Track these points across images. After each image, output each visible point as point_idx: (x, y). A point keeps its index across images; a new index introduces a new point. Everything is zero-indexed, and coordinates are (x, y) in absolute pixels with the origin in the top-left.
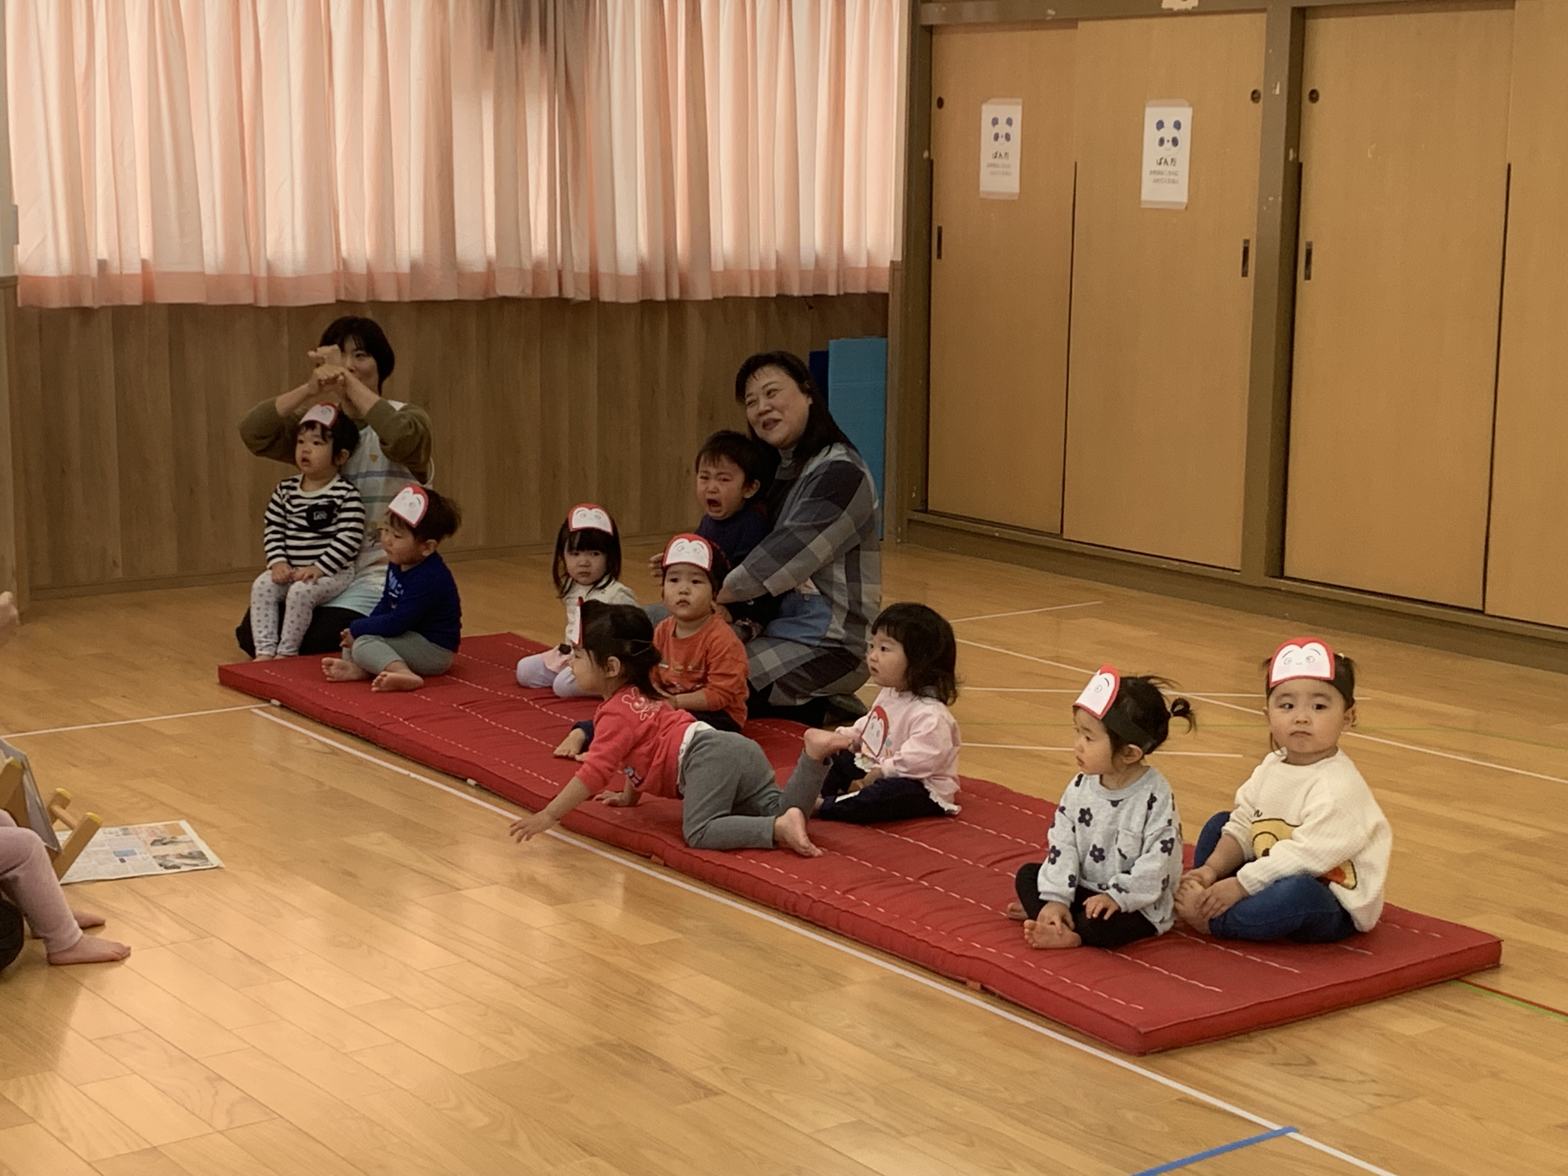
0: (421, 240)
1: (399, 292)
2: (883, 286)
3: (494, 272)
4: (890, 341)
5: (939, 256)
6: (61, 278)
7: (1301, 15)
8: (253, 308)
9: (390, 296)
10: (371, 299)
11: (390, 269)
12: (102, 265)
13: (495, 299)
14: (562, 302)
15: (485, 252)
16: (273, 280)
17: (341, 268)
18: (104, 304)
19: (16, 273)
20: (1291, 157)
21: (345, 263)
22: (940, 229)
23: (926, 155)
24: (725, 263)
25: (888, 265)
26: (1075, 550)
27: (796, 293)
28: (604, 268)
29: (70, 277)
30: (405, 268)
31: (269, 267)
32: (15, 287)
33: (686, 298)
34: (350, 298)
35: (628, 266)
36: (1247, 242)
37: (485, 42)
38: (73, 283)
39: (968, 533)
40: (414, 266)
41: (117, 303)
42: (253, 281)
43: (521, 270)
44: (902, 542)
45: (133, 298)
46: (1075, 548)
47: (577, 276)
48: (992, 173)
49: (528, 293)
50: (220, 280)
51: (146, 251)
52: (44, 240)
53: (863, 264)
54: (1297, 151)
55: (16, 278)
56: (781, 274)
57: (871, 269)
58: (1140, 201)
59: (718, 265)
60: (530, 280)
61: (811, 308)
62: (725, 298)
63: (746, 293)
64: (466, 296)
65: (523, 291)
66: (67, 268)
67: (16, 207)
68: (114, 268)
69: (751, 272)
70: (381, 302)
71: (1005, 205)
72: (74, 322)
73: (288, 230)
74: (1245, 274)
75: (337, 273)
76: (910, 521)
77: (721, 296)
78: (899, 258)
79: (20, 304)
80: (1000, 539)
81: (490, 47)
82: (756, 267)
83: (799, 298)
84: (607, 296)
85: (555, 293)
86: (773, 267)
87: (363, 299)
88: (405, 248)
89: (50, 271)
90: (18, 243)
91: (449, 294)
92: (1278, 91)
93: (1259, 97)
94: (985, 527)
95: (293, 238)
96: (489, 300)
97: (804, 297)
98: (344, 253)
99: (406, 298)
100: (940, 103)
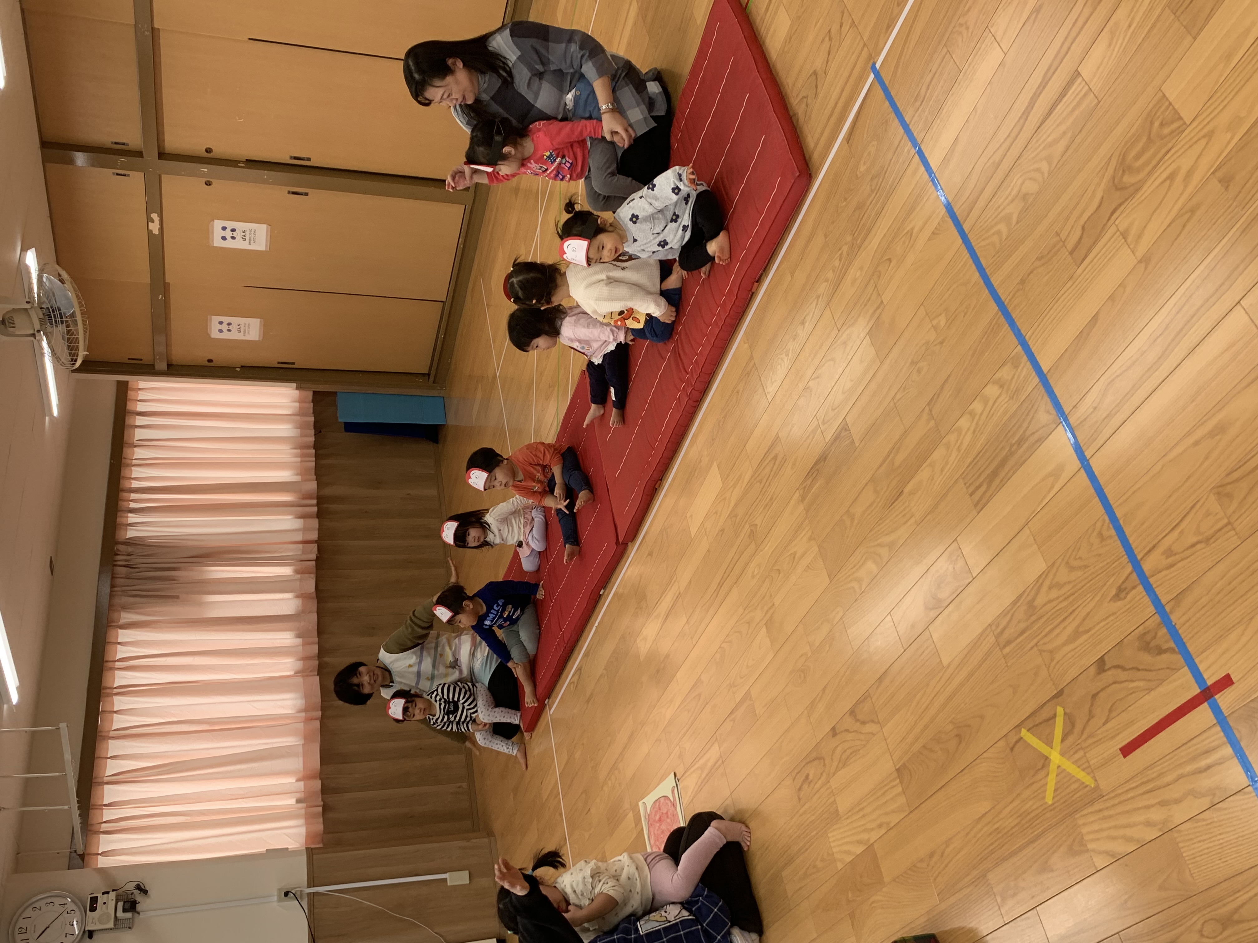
0: (285, 633)
1: (313, 643)
2: (310, 395)
3: (302, 594)
4: (339, 391)
5: (294, 363)
6: (307, 824)
7: (162, 155)
8: (322, 720)
9: (315, 649)
10: (317, 658)
11: (300, 648)
12: (298, 801)
13: (316, 594)
14: (318, 560)
15: (291, 599)
16: (306, 710)
17: (300, 674)
18: (320, 799)
19: (304, 848)
20: (243, 165)
21: (297, 673)
22: (279, 363)
23: (238, 369)
24: (297, 475)
25: (297, 392)
26: (452, 295)
27: (313, 439)
28: (300, 538)
29: (306, 819)
30: (299, 641)
31: (300, 711)
32: (312, 849)
33: (316, 495)
34: (317, 669)
35: (298, 524)
36: (289, 192)
37: (175, 600)
38: (309, 817)
39: (441, 352)
40: (298, 636)
41: (320, 793)
42: (308, 720)
43: (301, 580)
44: (445, 387)
45: (317, 784)
46: (451, 294)
47: (304, 552)
48: (249, 333)
49: (313, 576)
50: (307, 738)
51: (292, 780)
52: (286, 834)
53: (297, 404)
54: (240, 162)
55: (306, 848)
56: (302, 447)
57: (301, 401)
58: (266, 251)
59: (297, 478)
60: (307, 575)
61: (320, 432)
62: (316, 474)
63: (313, 464)
64: (315, 609)
65: (312, 578)
66: (301, 821)
67: (267, 850)
68: (300, 795)
69: (301, 461)
70: (318, 653)
71: (266, 327)
72: (331, 815)
73: (280, 703)
74: (307, 194)
75: (303, 676)
76: (434, 383)
77: (315, 477)
78: (294, 385)
79: (321, 845)
80: (445, 335)
81: (177, 597)
82: (299, 459)
83: (315, 438)
84: (314, 536)
85: (314, 563)
86: (299, 451)
87: (317, 662)
88: (288, 641)
89: (303, 830)
90: (288, 849)
91: (314, 617)
92: (206, 170)
93: (208, 181)
94: (438, 342)
95: (283, 700)
96: (317, 597)
97: (315, 435)
98: (292, 673)
99: (316, 640)
100: (210, 361)
